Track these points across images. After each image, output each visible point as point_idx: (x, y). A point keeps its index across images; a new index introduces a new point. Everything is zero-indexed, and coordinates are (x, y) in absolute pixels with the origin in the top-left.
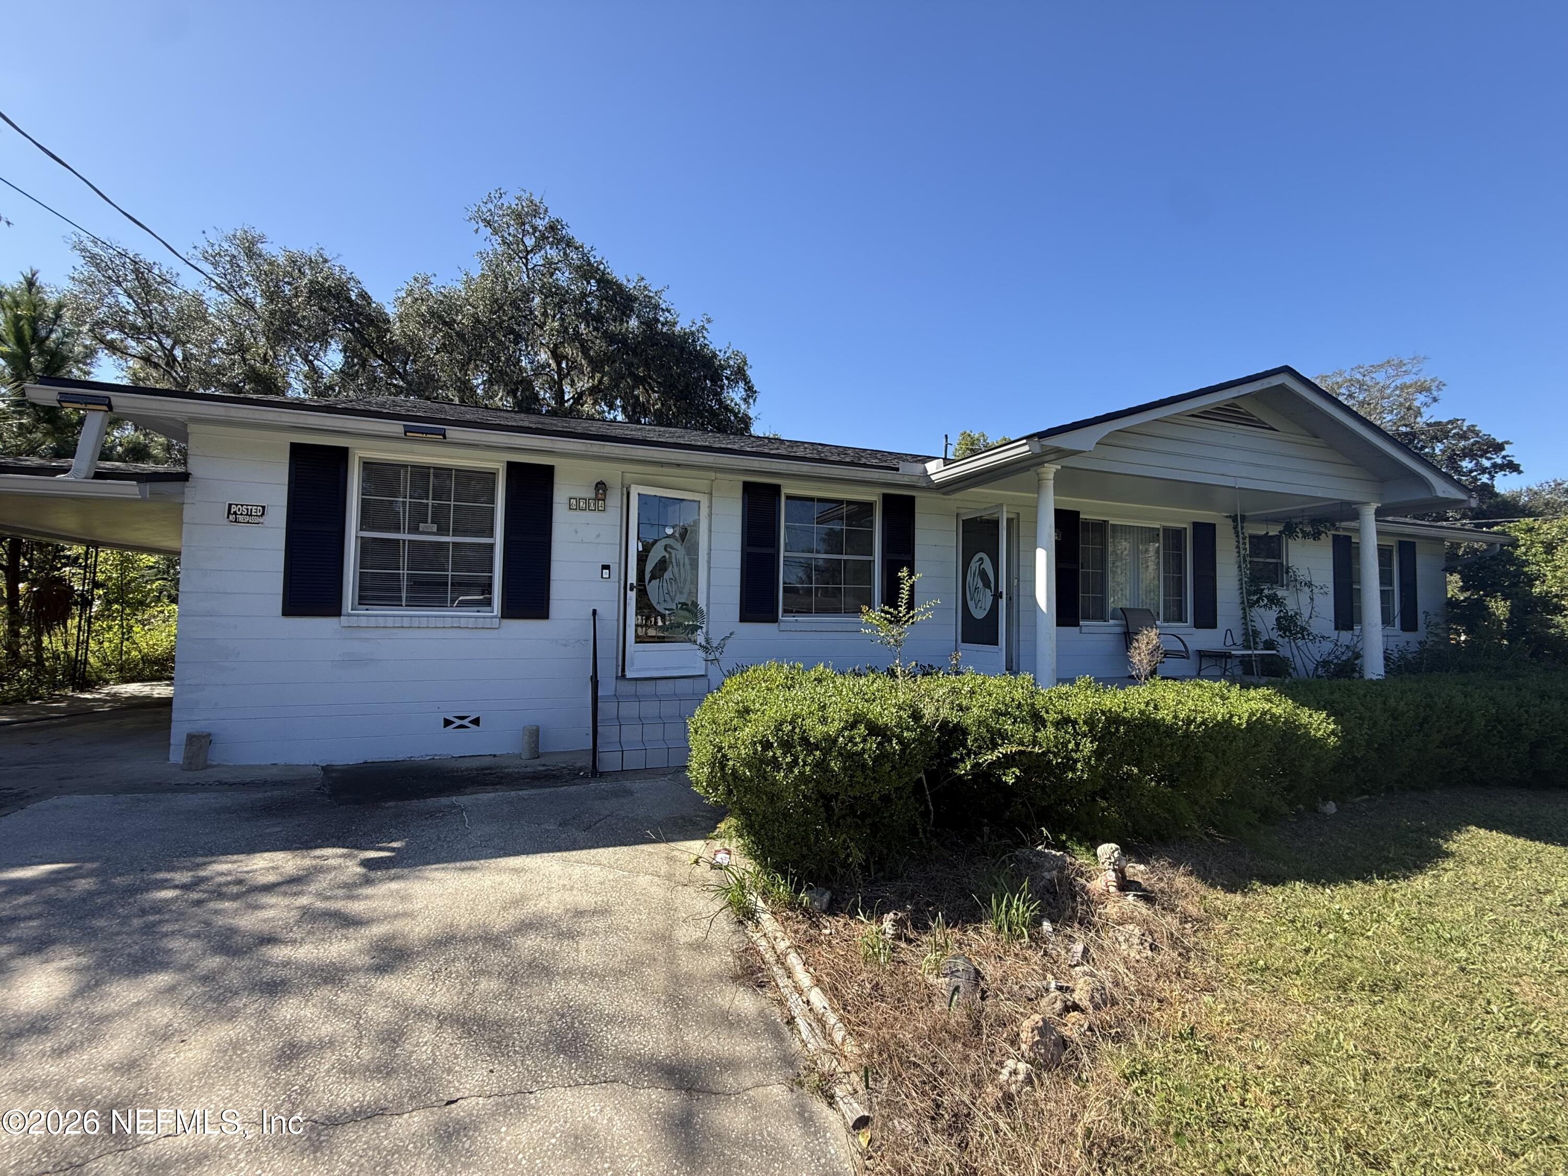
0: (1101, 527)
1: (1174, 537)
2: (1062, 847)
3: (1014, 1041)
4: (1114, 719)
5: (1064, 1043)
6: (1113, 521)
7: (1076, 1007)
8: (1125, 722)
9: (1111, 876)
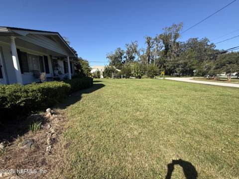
0: (25, 54)
1: (41, 58)
2: (37, 113)
3: (46, 144)
4: (43, 89)
5: (54, 139)
6: (28, 53)
7: (53, 133)
8: (45, 89)
9: (50, 113)
